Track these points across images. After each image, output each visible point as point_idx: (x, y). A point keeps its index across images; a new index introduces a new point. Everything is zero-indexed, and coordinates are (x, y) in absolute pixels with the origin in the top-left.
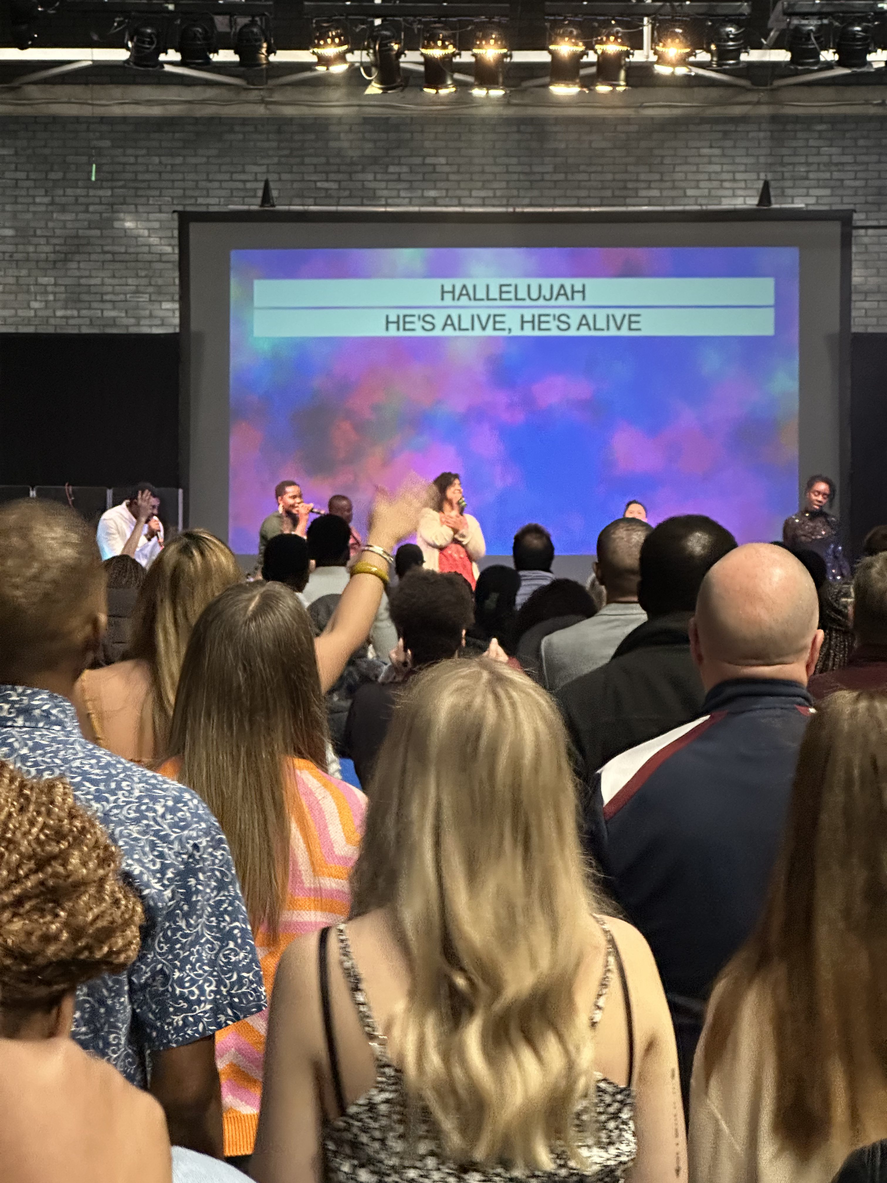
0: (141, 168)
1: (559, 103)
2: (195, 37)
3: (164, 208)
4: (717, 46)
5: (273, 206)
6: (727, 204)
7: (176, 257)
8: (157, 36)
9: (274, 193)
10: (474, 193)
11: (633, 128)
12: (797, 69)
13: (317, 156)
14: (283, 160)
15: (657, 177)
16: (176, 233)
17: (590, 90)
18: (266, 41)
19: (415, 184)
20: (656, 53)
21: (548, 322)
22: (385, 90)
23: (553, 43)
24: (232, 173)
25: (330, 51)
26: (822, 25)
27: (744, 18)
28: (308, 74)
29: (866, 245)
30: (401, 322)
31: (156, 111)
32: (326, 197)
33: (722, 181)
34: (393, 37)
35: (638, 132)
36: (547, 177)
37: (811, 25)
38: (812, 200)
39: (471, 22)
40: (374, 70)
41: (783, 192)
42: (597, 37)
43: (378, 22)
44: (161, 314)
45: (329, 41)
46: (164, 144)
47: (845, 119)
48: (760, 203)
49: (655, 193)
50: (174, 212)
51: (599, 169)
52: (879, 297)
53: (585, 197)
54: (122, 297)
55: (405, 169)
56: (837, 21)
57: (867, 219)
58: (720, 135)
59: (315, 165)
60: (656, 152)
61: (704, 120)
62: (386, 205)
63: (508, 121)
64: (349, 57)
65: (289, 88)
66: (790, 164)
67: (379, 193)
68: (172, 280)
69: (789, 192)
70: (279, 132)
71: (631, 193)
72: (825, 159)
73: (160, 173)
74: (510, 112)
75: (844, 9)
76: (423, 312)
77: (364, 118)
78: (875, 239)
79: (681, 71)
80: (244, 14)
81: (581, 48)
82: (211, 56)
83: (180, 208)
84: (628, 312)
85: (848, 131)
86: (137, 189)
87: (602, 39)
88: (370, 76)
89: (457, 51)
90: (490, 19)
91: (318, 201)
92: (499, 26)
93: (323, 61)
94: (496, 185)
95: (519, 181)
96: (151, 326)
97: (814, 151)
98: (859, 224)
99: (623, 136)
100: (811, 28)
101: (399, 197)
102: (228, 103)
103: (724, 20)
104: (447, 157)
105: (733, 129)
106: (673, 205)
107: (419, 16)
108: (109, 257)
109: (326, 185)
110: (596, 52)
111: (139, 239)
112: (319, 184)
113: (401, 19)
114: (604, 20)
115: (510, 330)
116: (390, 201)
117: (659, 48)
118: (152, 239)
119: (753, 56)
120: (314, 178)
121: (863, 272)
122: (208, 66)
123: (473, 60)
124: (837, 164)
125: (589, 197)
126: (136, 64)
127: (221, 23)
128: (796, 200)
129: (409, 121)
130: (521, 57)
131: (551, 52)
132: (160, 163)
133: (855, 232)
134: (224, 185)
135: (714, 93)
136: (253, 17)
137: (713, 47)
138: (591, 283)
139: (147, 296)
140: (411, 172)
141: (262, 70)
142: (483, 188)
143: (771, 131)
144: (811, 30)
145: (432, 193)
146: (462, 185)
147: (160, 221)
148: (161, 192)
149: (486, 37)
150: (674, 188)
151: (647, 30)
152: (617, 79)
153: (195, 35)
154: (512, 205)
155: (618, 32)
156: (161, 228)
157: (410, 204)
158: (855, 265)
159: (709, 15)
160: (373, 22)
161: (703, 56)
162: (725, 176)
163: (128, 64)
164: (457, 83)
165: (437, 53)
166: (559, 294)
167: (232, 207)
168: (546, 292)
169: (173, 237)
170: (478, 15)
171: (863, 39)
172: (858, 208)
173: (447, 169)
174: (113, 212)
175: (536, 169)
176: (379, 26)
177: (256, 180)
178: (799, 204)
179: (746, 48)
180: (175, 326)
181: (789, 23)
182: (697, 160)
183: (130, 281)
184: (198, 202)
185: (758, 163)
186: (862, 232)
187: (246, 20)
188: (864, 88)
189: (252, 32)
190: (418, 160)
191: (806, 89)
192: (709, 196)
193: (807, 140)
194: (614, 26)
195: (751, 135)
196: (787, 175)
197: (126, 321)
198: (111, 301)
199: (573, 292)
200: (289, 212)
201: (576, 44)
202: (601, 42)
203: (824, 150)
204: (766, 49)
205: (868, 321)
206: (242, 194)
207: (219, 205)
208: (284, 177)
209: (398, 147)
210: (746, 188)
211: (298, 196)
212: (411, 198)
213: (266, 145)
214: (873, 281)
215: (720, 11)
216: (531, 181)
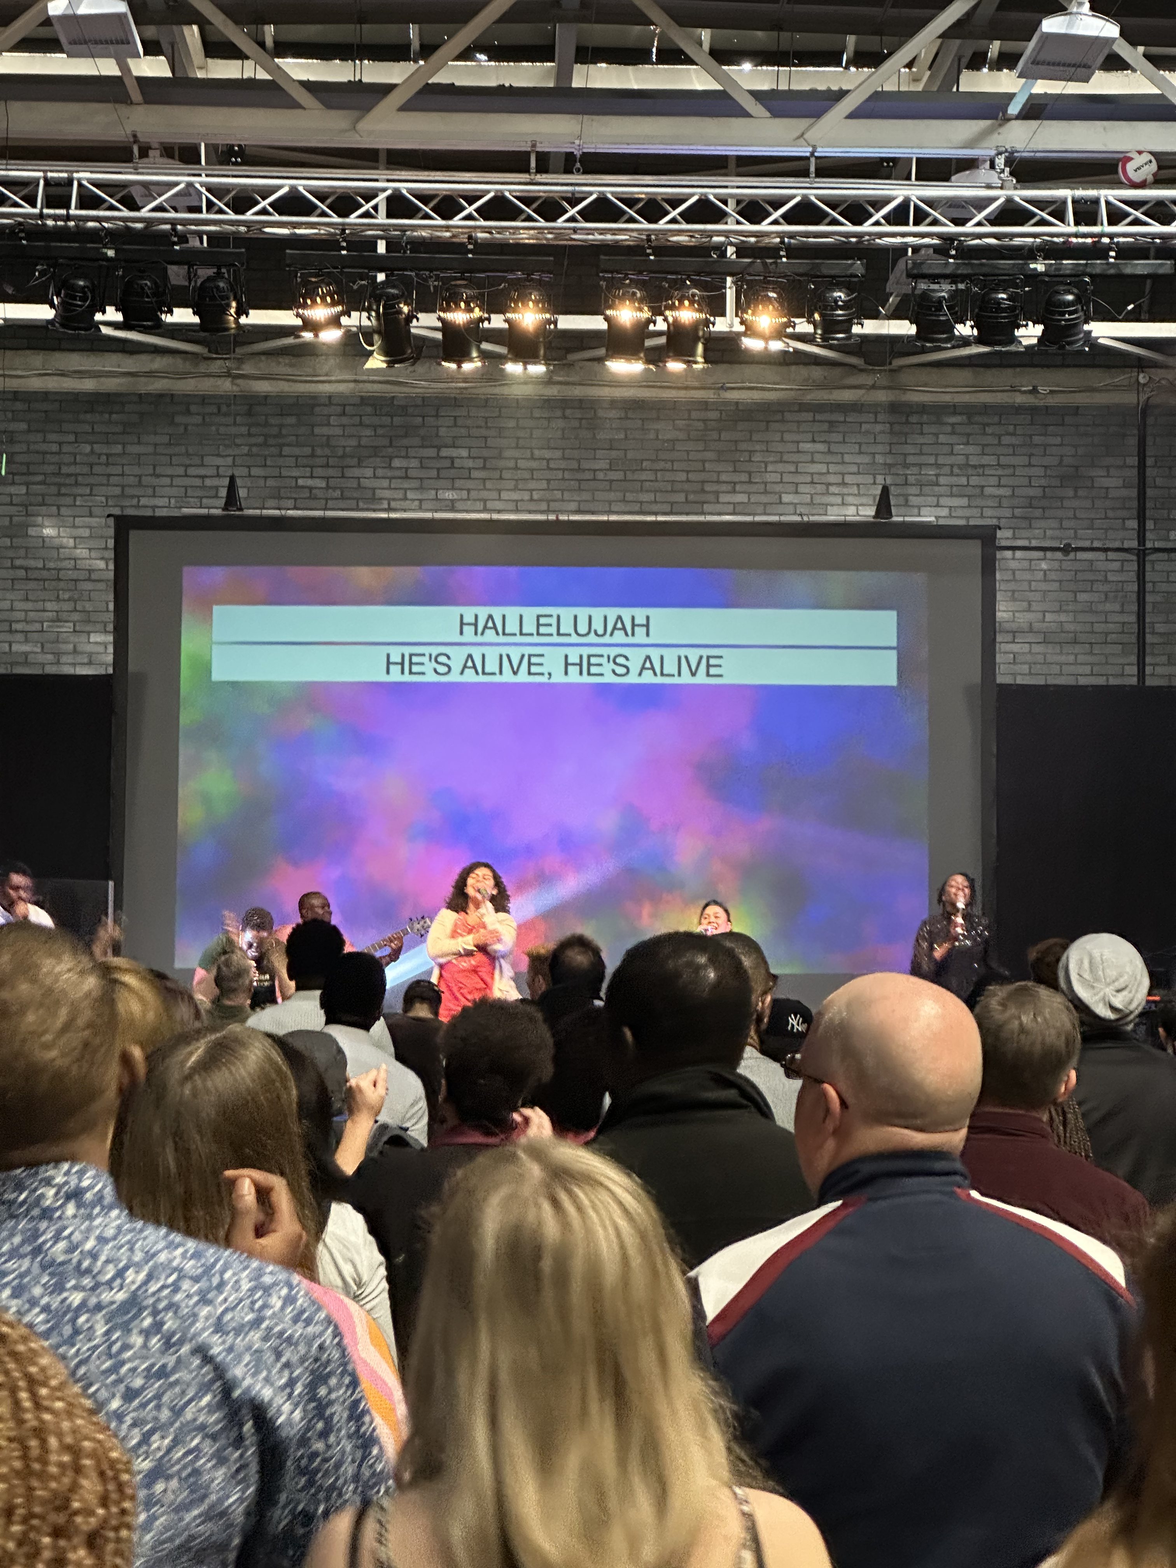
0: (67, 459)
1: (616, 382)
2: (142, 292)
3: (96, 511)
4: (821, 315)
5: (241, 509)
6: (833, 515)
7: (111, 575)
8: (93, 291)
9: (242, 493)
10: (505, 495)
11: (714, 415)
12: (923, 346)
13: (298, 445)
14: (255, 450)
15: (744, 477)
16: (111, 543)
17: (657, 366)
18: (235, 299)
19: (426, 483)
20: (742, 322)
21: (600, 665)
22: (390, 364)
23: (610, 307)
24: (187, 466)
25: (320, 312)
26: (957, 290)
27: (856, 279)
28: (290, 341)
29: (1014, 572)
30: (407, 663)
31: (88, 385)
32: (310, 498)
33: (829, 484)
34: (402, 296)
35: (720, 420)
36: (601, 475)
37: (943, 290)
38: (945, 512)
39: (504, 279)
40: (376, 337)
41: (907, 501)
42: (666, 300)
43: (381, 277)
44: (89, 648)
45: (318, 300)
46: (97, 428)
47: (986, 409)
48: (878, 514)
49: (742, 498)
50: (109, 516)
51: (668, 466)
52: (1031, 638)
53: (651, 502)
54: (37, 626)
55: (414, 463)
56: (976, 286)
57: (1014, 538)
58: (825, 426)
59: (297, 457)
60: (743, 446)
61: (803, 407)
62: (389, 509)
63: (548, 403)
64: (344, 320)
65: (263, 358)
66: (914, 465)
67: (380, 493)
68: (104, 604)
69: (913, 500)
70: (249, 414)
71: (711, 498)
72: (961, 460)
73: (91, 465)
74: (553, 391)
75: (985, 270)
76: (435, 650)
77: (362, 398)
78: (1026, 564)
79: (776, 346)
80: (206, 264)
81: (646, 314)
82: (163, 316)
83: (117, 511)
84: (705, 652)
85: (988, 425)
86: (60, 485)
87: (674, 304)
88: (372, 345)
89: (486, 315)
90: (528, 275)
91: (299, 503)
92: (540, 285)
93: (309, 325)
94: (532, 485)
95: (563, 479)
96: (74, 665)
97: (947, 449)
98: (1004, 543)
99: (700, 425)
100: (943, 294)
101: (405, 499)
102: (183, 376)
103: (832, 284)
104: (470, 448)
105: (842, 419)
106: (765, 514)
107: (437, 270)
108: (22, 573)
109: (310, 482)
110: (666, 320)
111: (61, 550)
112: (301, 482)
113: (413, 274)
114: (675, 280)
115: (550, 674)
116: (393, 504)
117: (748, 316)
118: (78, 551)
119: (870, 327)
120: (295, 473)
121: (1012, 606)
122: (159, 329)
123: (506, 326)
124: (975, 467)
125: (656, 502)
126: (63, 325)
127: (176, 274)
128: (924, 511)
129: (419, 402)
130: (568, 322)
131: (607, 319)
132: (92, 452)
133: (999, 555)
134: (177, 481)
135: (817, 373)
136: (219, 268)
137: (817, 316)
138: (657, 614)
139: (71, 625)
140: (422, 467)
141: (229, 336)
142: (516, 489)
143: (891, 424)
144: (944, 297)
145: (449, 495)
146: (489, 485)
147: (90, 528)
148: (91, 490)
149: (523, 298)
150: (766, 492)
151: (730, 294)
152: (693, 354)
153: (142, 288)
154: (554, 512)
155: (694, 295)
156: (91, 537)
157: (420, 509)
158: (999, 596)
159: (812, 276)
160: (376, 277)
161: (803, 326)
162: (832, 479)
163: (53, 325)
164: (485, 355)
165: (459, 317)
166: (615, 628)
167: (186, 511)
168: (598, 626)
169: (106, 548)
170: (512, 271)
171: (1012, 309)
172: (1003, 523)
173: (470, 463)
174: (27, 515)
175: (585, 465)
176: (382, 283)
177: (218, 476)
178: (928, 517)
179: (859, 318)
180: (107, 665)
181: (914, 288)
182: (795, 457)
183: (49, 606)
184: (141, 503)
185: (874, 463)
186: (1008, 554)
187: (211, 272)
188: (1009, 371)
189: (218, 287)
190: (432, 452)
191: (935, 370)
192: (812, 503)
193: (936, 435)
194: (689, 288)
195: (865, 427)
196: (911, 479)
197: (41, 658)
198: (22, 632)
199: (633, 625)
200: (261, 518)
201: (640, 310)
202: (672, 308)
203: (959, 448)
204: (884, 319)
205: (1017, 668)
206: (199, 493)
207: (169, 507)
208: (255, 471)
209: (406, 436)
210: (859, 495)
211: (273, 497)
212: (421, 501)
213: (233, 430)
214: (1024, 619)
215: (825, 271)
216: (579, 481)
